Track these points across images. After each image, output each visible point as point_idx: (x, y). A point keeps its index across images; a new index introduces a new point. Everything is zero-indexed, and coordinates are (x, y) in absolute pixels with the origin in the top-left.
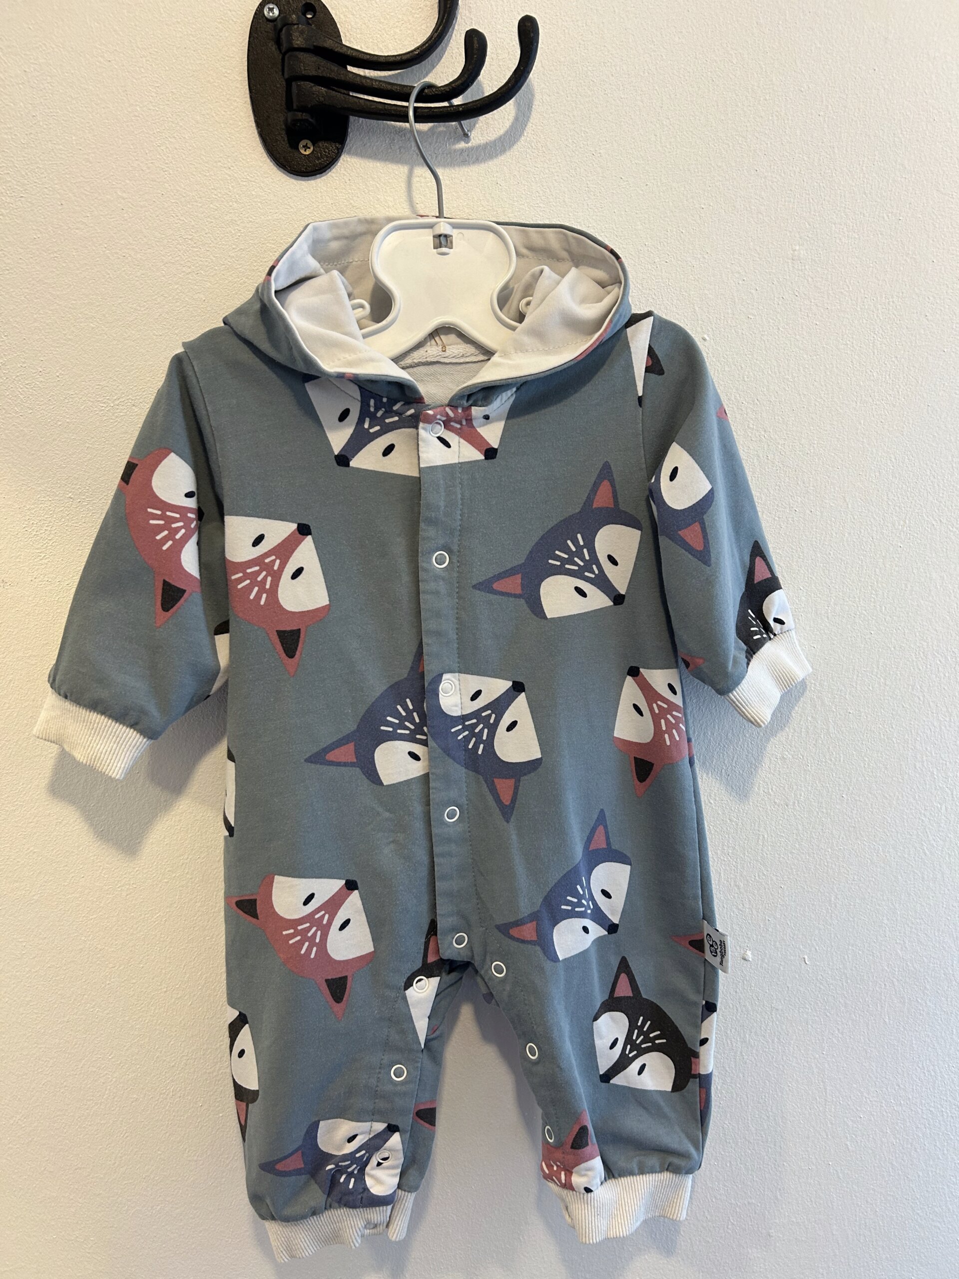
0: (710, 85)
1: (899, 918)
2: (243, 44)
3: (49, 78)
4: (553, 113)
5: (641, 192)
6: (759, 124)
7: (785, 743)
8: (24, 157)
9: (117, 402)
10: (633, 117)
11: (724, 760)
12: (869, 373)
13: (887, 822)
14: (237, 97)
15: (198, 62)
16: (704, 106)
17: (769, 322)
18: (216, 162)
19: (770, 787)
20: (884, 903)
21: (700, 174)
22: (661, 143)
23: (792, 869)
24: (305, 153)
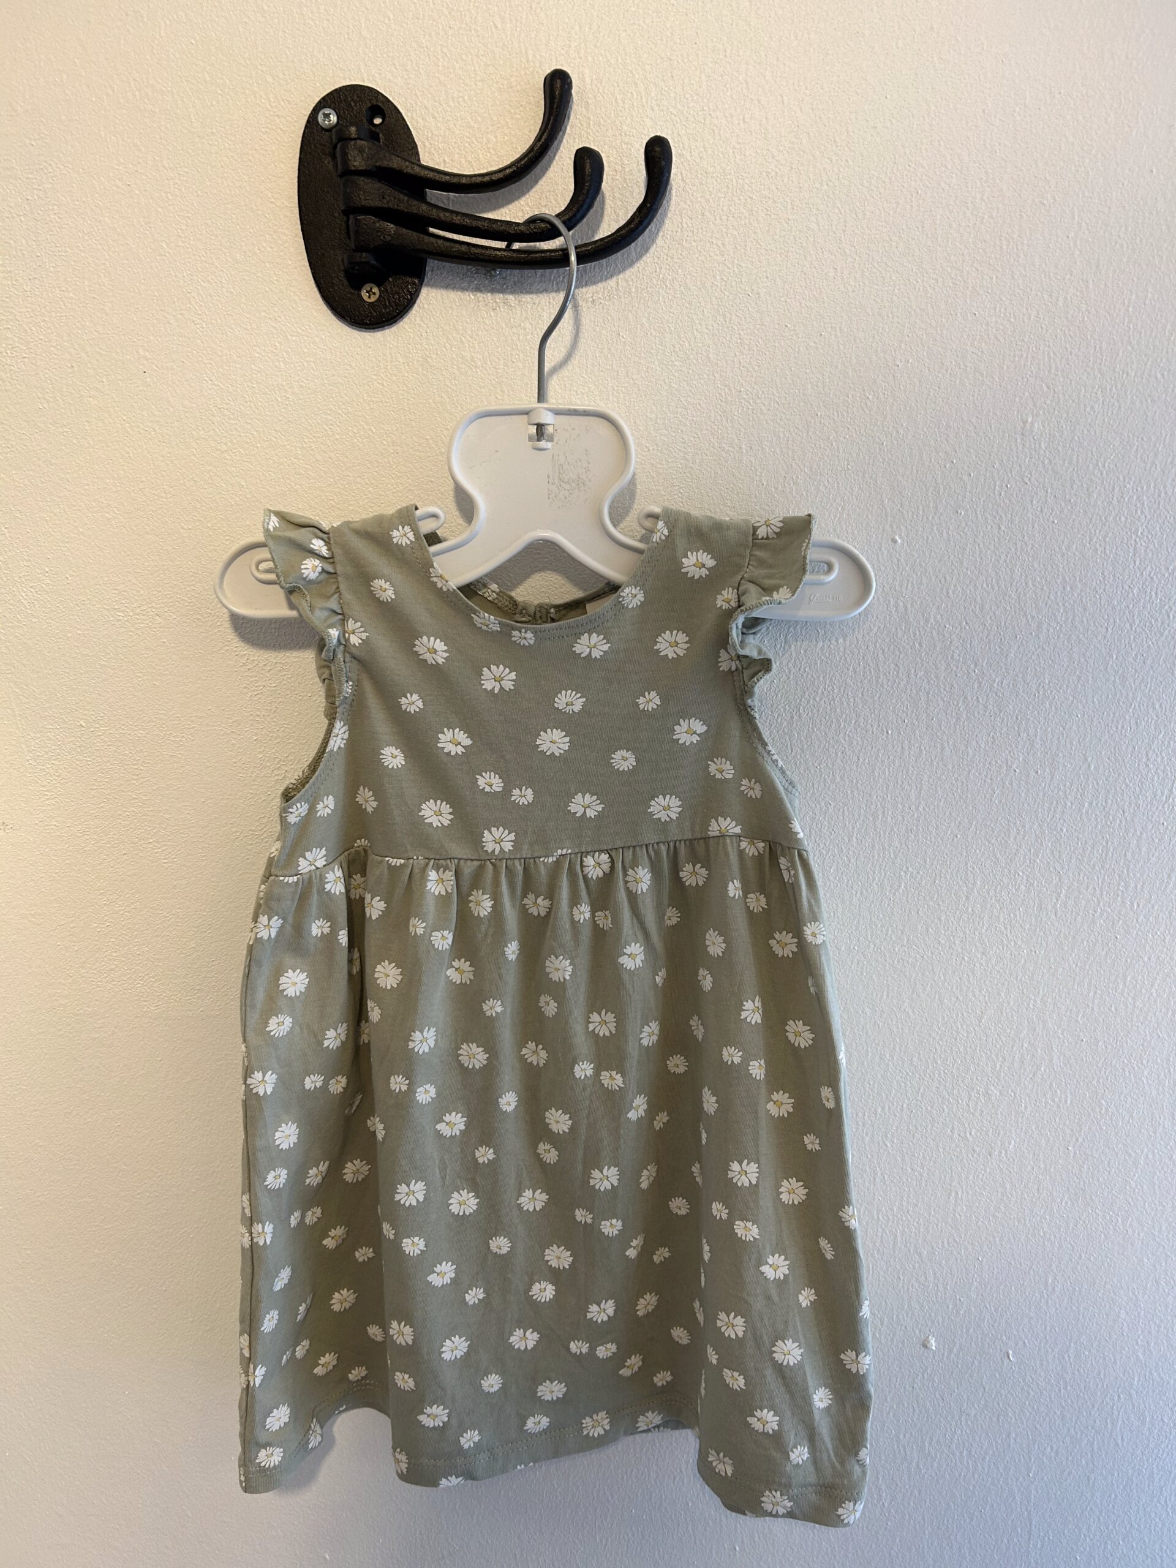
0: (914, 199)
2: (294, 161)
3: (56, 207)
5: (813, 344)
6: (981, 251)
7: (989, 1073)
8: (27, 307)
9: (138, 611)
10: (805, 245)
11: (907, 1092)
13: (1130, 1186)
15: (237, 185)
16: (904, 227)
18: (259, 312)
19: (968, 1130)
20: (1122, 1292)
21: (896, 320)
22: (843, 279)
23: (994, 1237)
24: (369, 300)
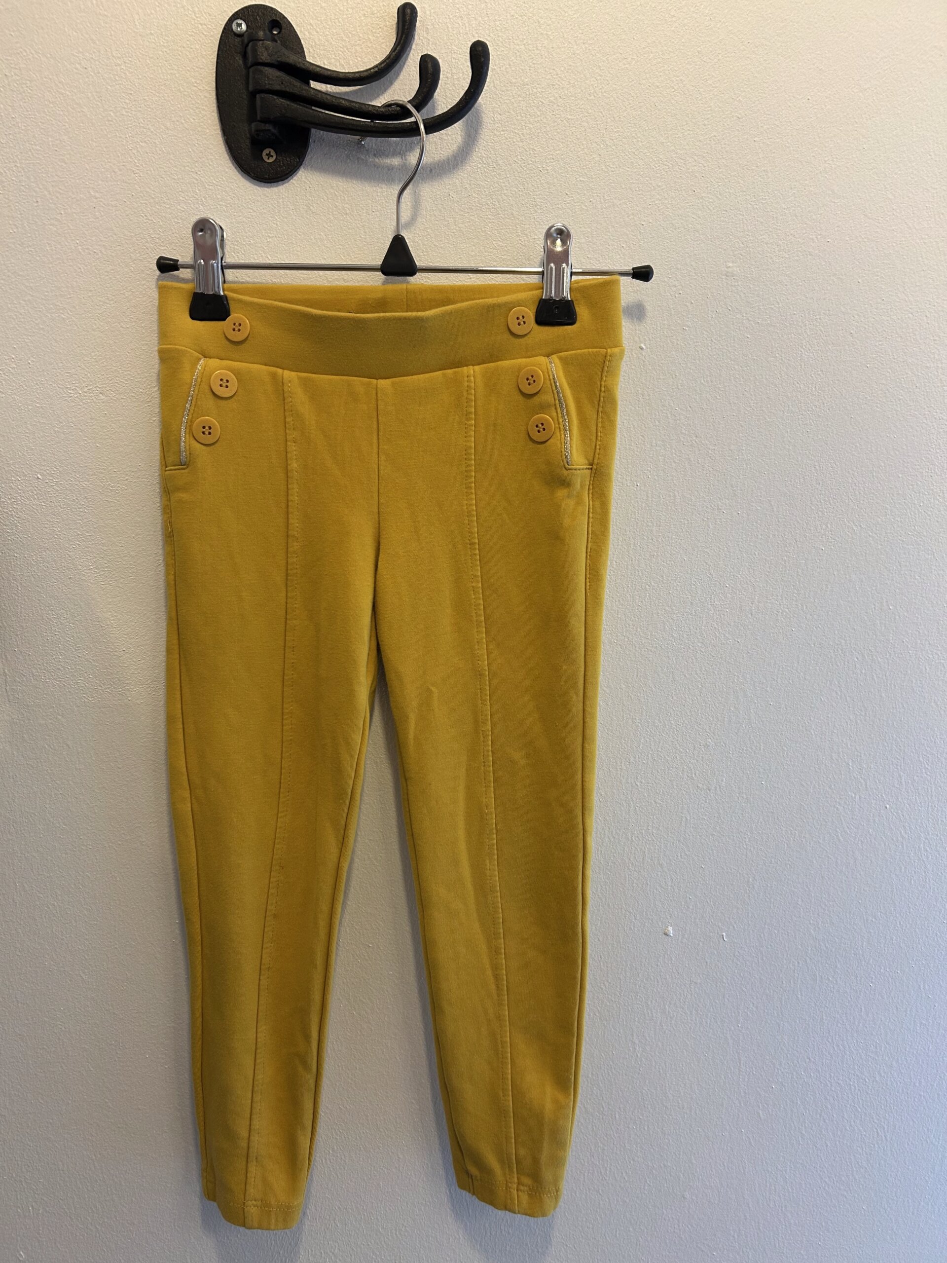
0: (652, 110)
1: (813, 901)
2: (212, 57)
4: (503, 131)
5: (586, 208)
6: (698, 147)
7: (709, 731)
9: (86, 389)
10: (579, 137)
11: (651, 745)
12: (797, 385)
14: (206, 106)
15: (169, 72)
16: (647, 128)
17: (703, 334)
18: (184, 167)
19: (694, 772)
20: (799, 886)
21: (641, 192)
23: (712, 850)
24: (268, 161)
